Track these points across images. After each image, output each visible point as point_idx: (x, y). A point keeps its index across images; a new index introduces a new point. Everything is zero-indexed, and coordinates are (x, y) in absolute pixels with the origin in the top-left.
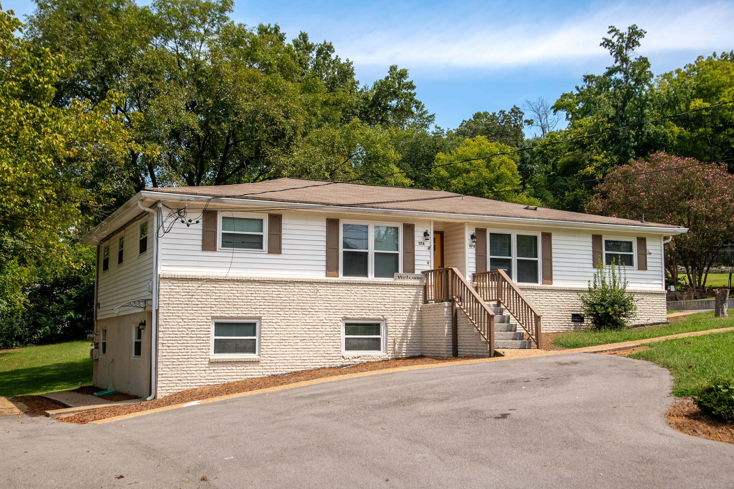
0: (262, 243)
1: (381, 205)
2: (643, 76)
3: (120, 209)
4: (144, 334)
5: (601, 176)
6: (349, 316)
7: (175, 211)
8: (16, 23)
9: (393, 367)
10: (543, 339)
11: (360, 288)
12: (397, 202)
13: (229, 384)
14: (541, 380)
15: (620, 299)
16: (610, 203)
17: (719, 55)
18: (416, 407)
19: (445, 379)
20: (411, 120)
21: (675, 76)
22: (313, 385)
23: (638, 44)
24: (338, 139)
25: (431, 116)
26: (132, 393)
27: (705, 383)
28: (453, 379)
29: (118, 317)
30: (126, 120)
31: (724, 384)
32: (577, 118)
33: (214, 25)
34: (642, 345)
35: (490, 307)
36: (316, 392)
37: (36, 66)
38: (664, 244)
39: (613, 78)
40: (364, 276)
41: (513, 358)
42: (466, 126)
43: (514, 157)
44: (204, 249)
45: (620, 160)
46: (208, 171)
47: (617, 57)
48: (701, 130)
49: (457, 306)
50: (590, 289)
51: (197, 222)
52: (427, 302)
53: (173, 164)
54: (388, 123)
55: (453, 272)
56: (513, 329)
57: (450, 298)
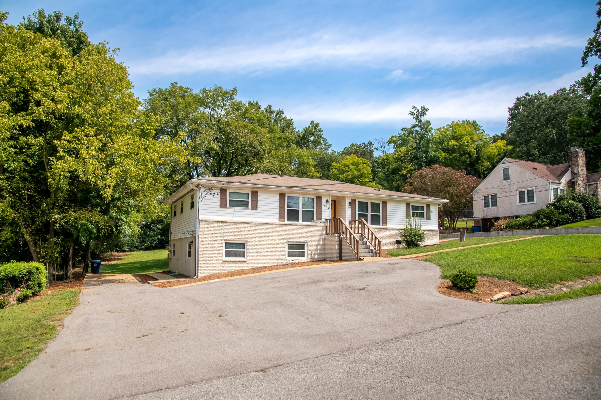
0: (248, 205)
1: (306, 187)
2: (428, 129)
3: (182, 188)
4: (192, 247)
5: (409, 175)
6: (290, 240)
7: (207, 189)
8: (139, 103)
9: (311, 265)
10: (382, 252)
11: (295, 227)
12: (314, 185)
13: (232, 272)
14: (381, 271)
15: (418, 233)
16: (414, 188)
17: (461, 121)
18: (322, 284)
19: (336, 271)
20: (320, 147)
21: (443, 130)
22: (272, 273)
23: (426, 115)
24: (285, 155)
25: (330, 145)
26: (187, 275)
27: (455, 272)
28: (339, 271)
29: (181, 239)
30: (186, 146)
31: (463, 273)
32: (399, 148)
33: (228, 101)
34: (428, 255)
35: (357, 237)
36: (274, 277)
37: (147, 122)
38: (439, 208)
39: (415, 129)
40: (296, 221)
41: (368, 261)
42: (347, 150)
43: (369, 165)
44: (220, 207)
45: (418, 168)
46: (223, 170)
47: (416, 120)
48: (454, 155)
49: (342, 236)
50: (404, 228)
51: (218, 194)
52: (327, 234)
53: (206, 167)
54: (309, 148)
55: (340, 220)
56: (368, 247)
57: (338, 232)
